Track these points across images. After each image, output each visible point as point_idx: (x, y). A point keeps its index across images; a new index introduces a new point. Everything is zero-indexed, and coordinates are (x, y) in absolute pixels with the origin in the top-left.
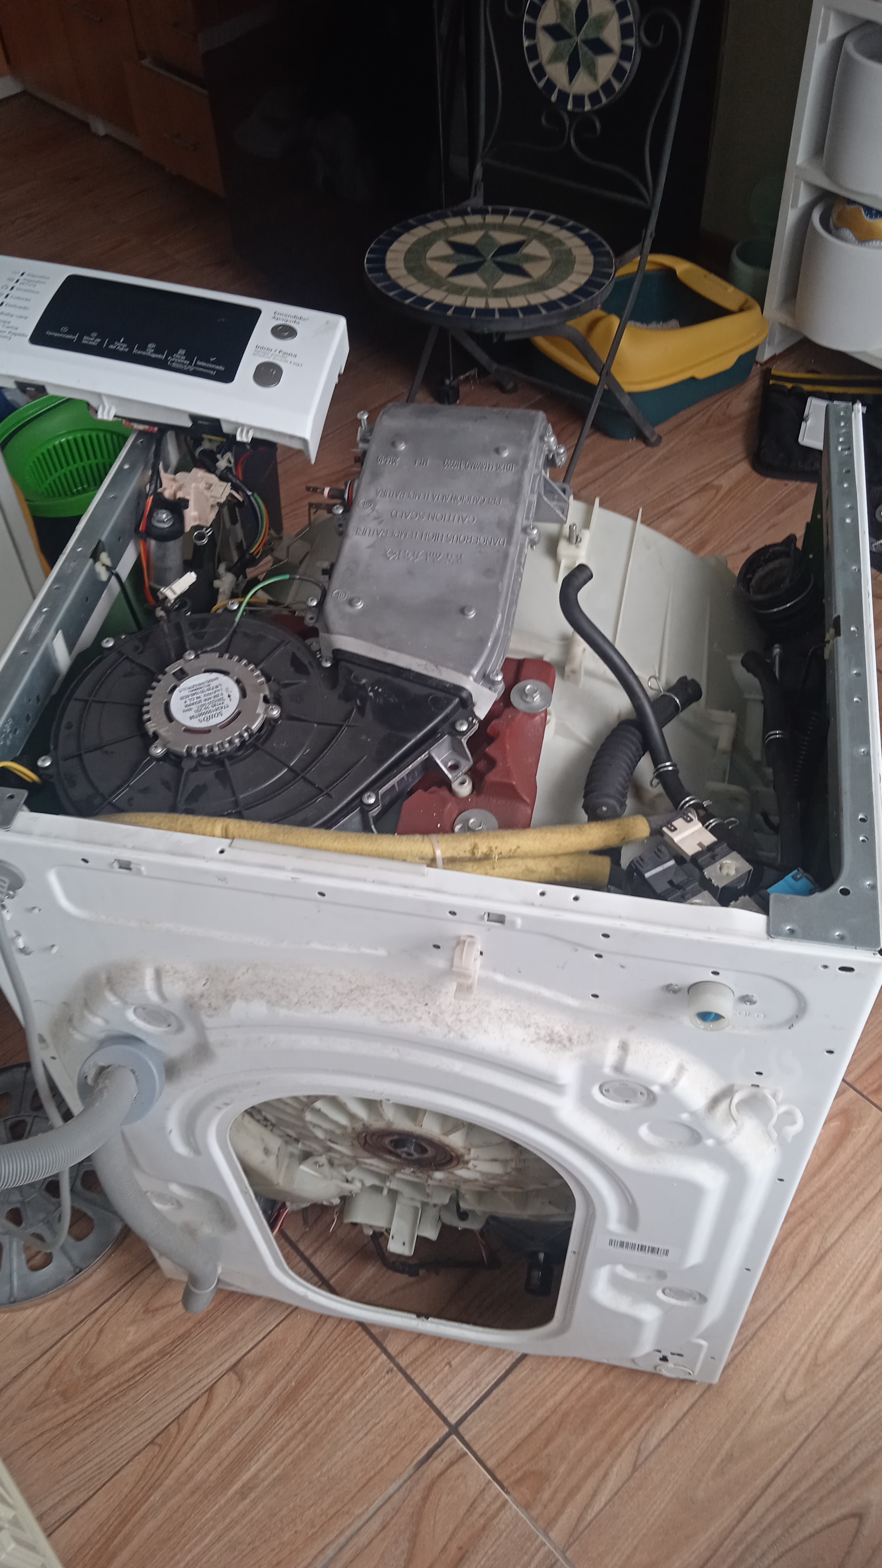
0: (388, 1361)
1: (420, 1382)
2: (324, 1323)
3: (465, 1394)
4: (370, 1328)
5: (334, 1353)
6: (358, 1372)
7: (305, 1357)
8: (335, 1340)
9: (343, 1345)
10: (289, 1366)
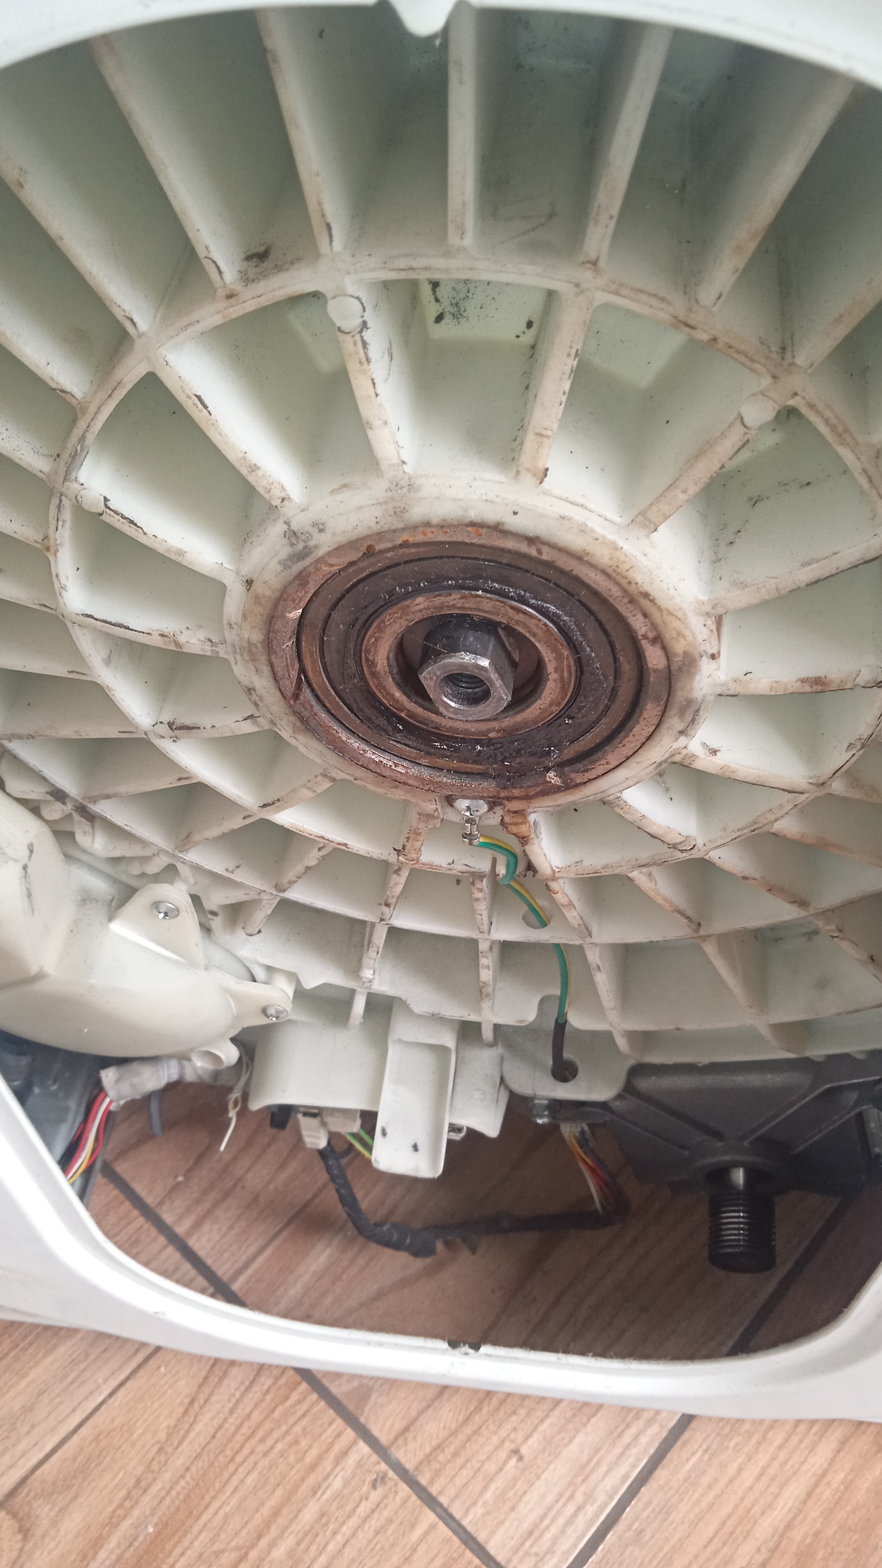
0: (375, 1457)
1: (453, 1500)
2: (221, 1379)
3: (561, 1521)
4: (326, 1382)
5: (246, 1450)
6: (304, 1488)
7: (178, 1462)
8: (249, 1416)
9: (267, 1426)
10: (140, 1486)
